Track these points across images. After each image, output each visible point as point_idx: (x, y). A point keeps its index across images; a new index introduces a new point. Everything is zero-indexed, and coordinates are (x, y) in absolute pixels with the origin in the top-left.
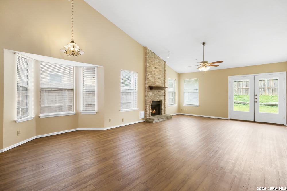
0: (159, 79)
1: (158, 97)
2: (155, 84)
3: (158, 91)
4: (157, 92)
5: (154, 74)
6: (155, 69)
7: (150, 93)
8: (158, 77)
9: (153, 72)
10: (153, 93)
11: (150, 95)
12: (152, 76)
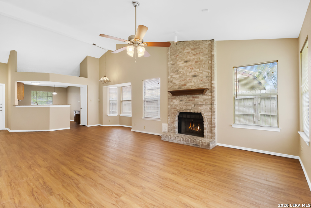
0: (194, 76)
1: (193, 106)
2: (186, 87)
3: (193, 98)
4: (191, 99)
5: (182, 72)
6: (185, 64)
7: (174, 101)
8: (193, 74)
9: (180, 70)
10: (181, 101)
11: (176, 103)
12: (178, 76)
